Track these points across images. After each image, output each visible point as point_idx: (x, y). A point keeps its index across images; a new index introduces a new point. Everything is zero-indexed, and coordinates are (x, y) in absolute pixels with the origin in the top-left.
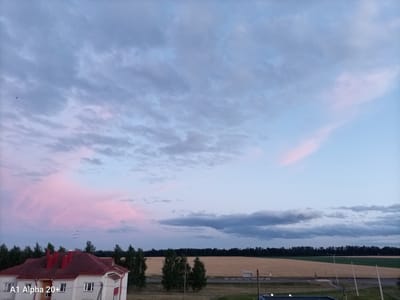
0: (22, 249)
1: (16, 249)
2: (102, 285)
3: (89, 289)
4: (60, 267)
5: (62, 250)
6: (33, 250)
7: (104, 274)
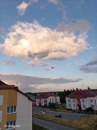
0: (70, 90)
1: (68, 90)
2: (95, 100)
3: (92, 101)
4: (81, 95)
5: (81, 90)
6: (73, 90)
7: (95, 97)
